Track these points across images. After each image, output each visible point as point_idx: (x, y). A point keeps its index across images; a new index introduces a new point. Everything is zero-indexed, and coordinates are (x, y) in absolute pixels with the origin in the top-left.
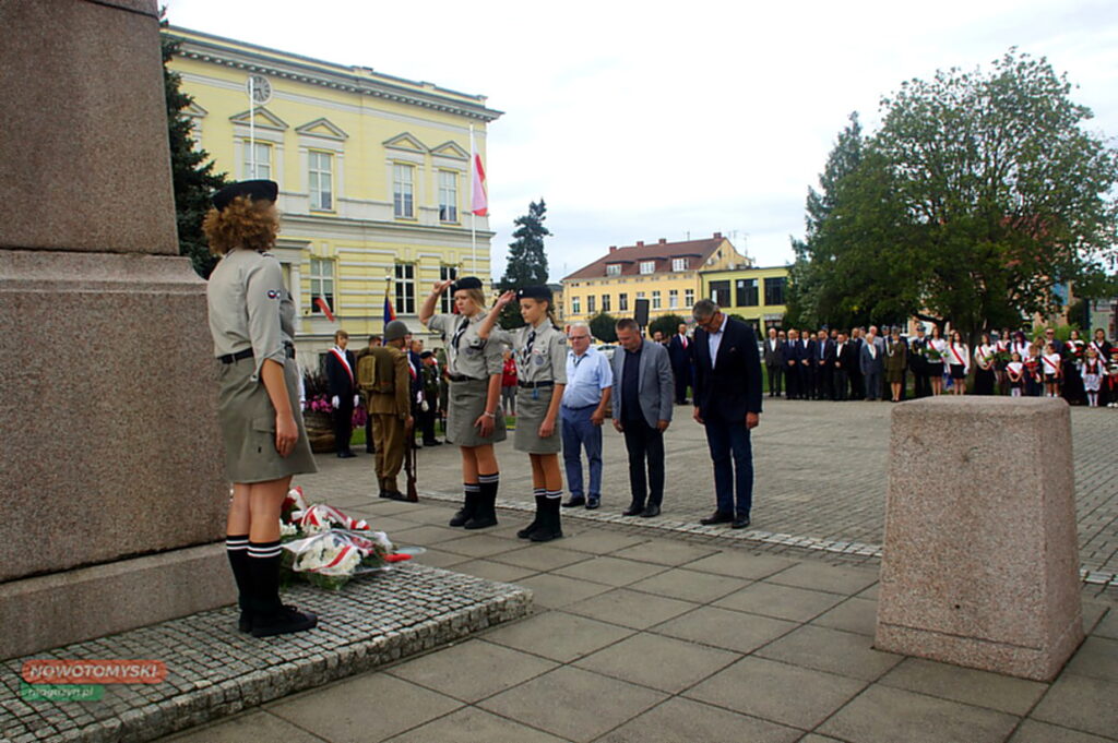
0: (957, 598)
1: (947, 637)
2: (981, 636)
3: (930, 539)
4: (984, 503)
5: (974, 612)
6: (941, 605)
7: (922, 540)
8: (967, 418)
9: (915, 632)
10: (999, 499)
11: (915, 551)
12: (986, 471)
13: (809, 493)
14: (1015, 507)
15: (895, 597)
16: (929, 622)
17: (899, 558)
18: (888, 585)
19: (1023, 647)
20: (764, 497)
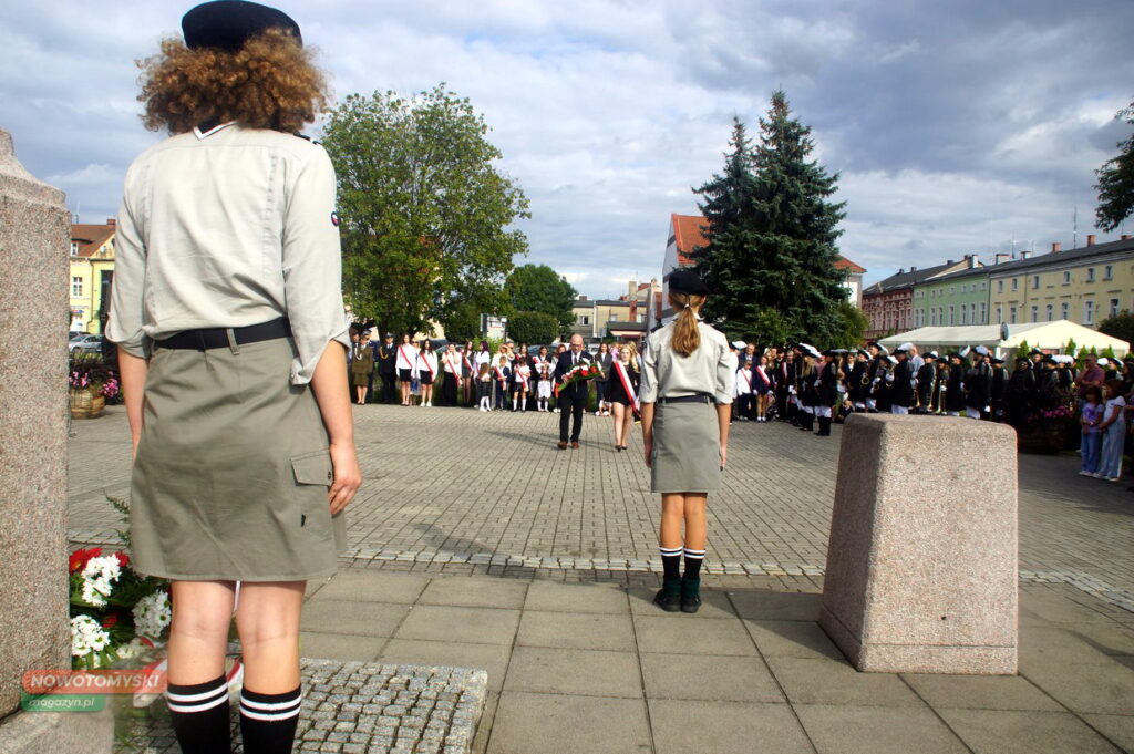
0: (943, 610)
1: (933, 649)
2: (965, 643)
3: (920, 555)
4: (970, 518)
5: (959, 621)
6: (928, 619)
7: (912, 557)
8: (957, 438)
9: (902, 648)
10: (983, 513)
11: (905, 568)
12: (972, 488)
13: (428, 505)
14: (997, 518)
15: (884, 617)
16: (916, 637)
17: (889, 577)
18: (877, 605)
19: (1000, 646)
20: (391, 511)
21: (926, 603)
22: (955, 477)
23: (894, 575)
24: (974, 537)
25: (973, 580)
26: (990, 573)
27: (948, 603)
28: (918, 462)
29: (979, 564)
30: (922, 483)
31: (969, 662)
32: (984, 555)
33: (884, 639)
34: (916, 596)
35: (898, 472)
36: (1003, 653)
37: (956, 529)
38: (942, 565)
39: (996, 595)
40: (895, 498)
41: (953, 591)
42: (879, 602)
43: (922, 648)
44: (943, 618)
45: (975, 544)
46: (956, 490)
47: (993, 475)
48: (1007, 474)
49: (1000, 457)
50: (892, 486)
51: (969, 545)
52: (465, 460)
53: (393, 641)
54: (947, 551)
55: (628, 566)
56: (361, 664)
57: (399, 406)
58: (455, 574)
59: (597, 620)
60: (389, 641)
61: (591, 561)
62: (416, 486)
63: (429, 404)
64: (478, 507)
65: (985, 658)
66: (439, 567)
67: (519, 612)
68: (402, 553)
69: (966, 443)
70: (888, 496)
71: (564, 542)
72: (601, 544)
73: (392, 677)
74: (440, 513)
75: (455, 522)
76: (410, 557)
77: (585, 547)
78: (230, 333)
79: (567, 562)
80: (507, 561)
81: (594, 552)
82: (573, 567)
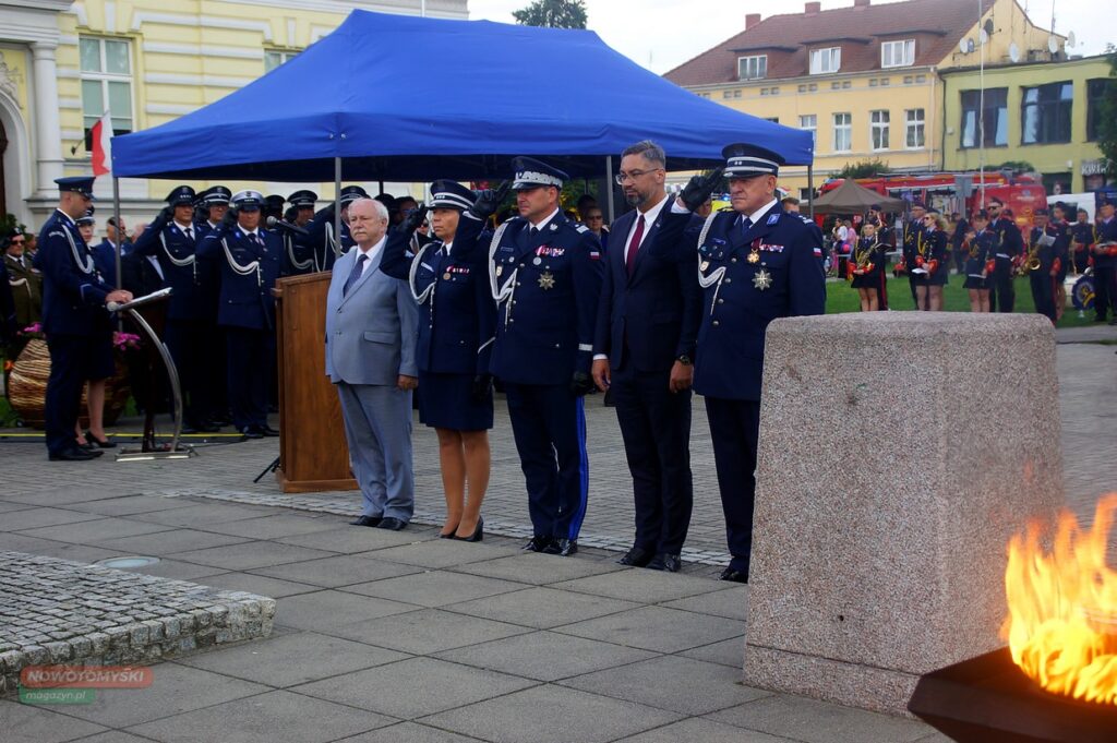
0: (840, 605)
1: (826, 664)
2: (869, 661)
4: (873, 466)
5: (860, 624)
6: (820, 616)
9: (789, 657)
10: (891, 459)
11: (790, 536)
12: (876, 419)
16: (806, 641)
17: (770, 547)
18: (756, 588)
21: (816, 592)
22: (852, 401)
24: (879, 496)
25: (879, 564)
26: (902, 555)
27: (845, 596)
28: (805, 378)
29: (886, 539)
30: (809, 410)
31: (877, 693)
32: (893, 525)
33: (765, 639)
34: (803, 578)
35: (779, 392)
39: (910, 590)
40: (777, 431)
41: (852, 578)
42: (759, 583)
43: (813, 660)
44: (841, 618)
45: (881, 508)
46: (855, 421)
49: (914, 371)
54: (842, 514)
65: (898, 690)
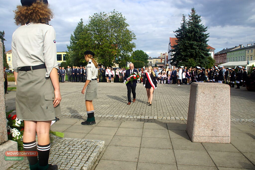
1: (209, 137)
2: (217, 136)
3: (206, 115)
4: (218, 106)
5: (216, 131)
6: (208, 130)
7: (204, 116)
8: (215, 88)
9: (202, 137)
10: (222, 105)
11: (203, 118)
12: (219, 99)
13: (107, 104)
14: (225, 107)
15: (198, 130)
16: (206, 134)
17: (199, 120)
18: (196, 127)
19: (226, 137)
20: (99, 106)
21: (208, 126)
22: (215, 97)
23: (200, 120)
24: (219, 111)
25: (219, 121)
26: (223, 120)
27: (213, 127)
28: (206, 94)
29: (221, 117)
30: (207, 98)
31: (218, 140)
32: (222, 115)
33: (198, 135)
34: (205, 125)
35: (201, 96)
36: (226, 138)
37: (215, 109)
38: (212, 118)
39: (225, 125)
40: (200, 102)
41: (215, 124)
42: (197, 126)
43: (207, 137)
44: (212, 130)
45: (220, 113)
46: (215, 100)
47: (224, 96)
48: (227, 96)
49: (226, 92)
50: (199, 99)
51: (218, 113)
52: (118, 94)
53: (88, 134)
54: (213, 114)
55: (149, 118)
56: (77, 139)
57: (106, 83)
58: (109, 120)
59: (135, 130)
60: (87, 134)
61: (141, 117)
62: (106, 100)
63: (113, 82)
64: (119, 104)
65: (222, 139)
66: (106, 118)
67: (118, 128)
68: (99, 115)
69: (217, 89)
70: (199, 101)
71: (135, 112)
72: (144, 113)
73: (83, 142)
74: (109, 106)
75: (112, 108)
76: (100, 116)
77: (140, 114)
78: (31, 67)
79: (135, 117)
80: (122, 117)
81: (142, 115)
82: (136, 118)
